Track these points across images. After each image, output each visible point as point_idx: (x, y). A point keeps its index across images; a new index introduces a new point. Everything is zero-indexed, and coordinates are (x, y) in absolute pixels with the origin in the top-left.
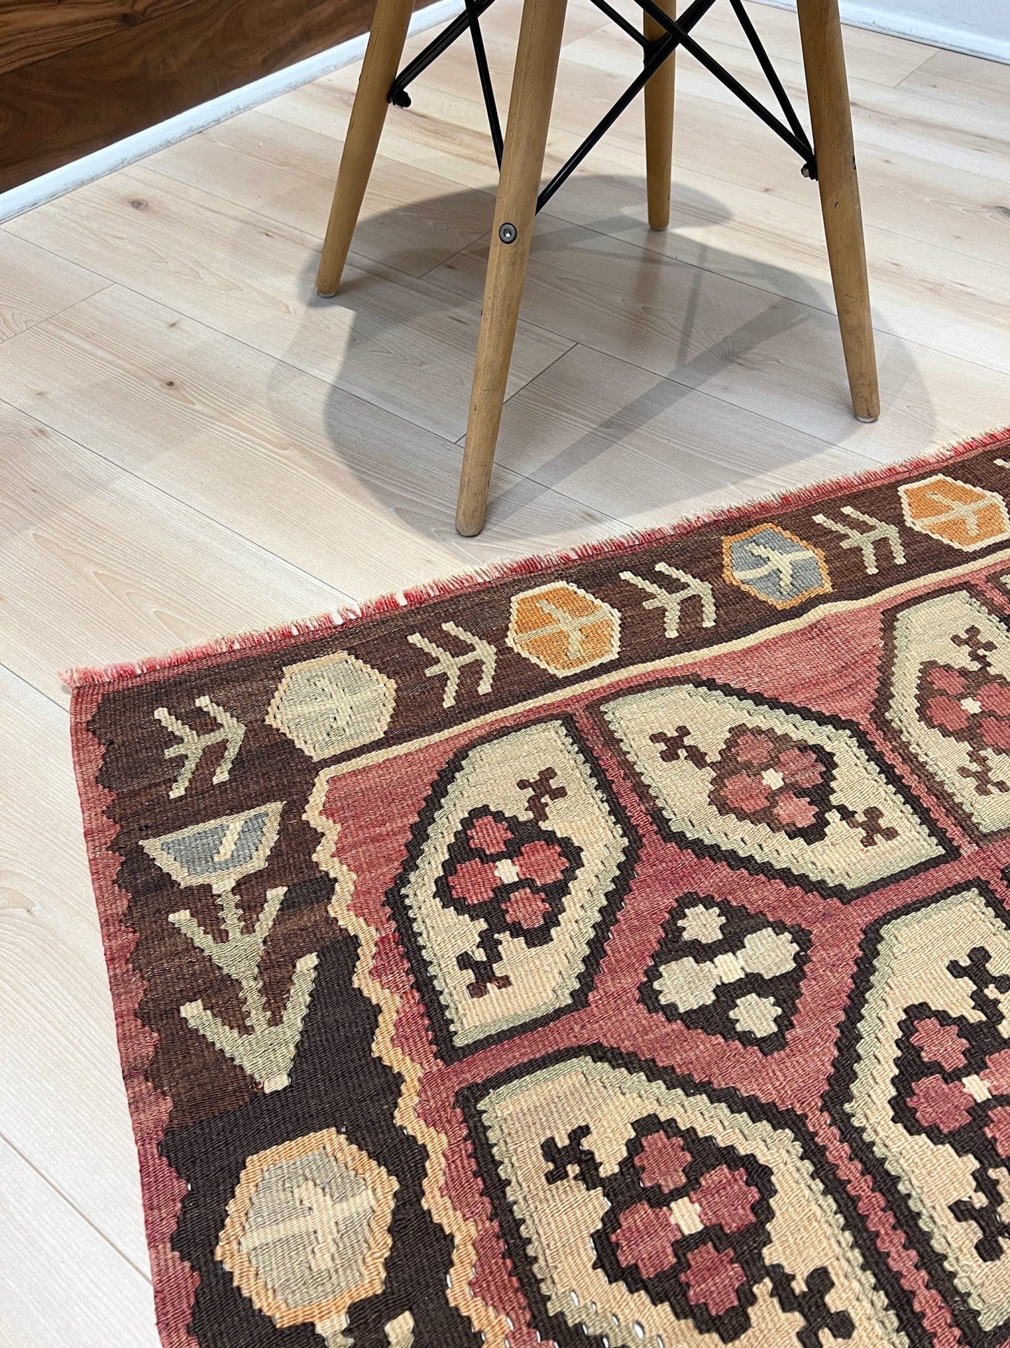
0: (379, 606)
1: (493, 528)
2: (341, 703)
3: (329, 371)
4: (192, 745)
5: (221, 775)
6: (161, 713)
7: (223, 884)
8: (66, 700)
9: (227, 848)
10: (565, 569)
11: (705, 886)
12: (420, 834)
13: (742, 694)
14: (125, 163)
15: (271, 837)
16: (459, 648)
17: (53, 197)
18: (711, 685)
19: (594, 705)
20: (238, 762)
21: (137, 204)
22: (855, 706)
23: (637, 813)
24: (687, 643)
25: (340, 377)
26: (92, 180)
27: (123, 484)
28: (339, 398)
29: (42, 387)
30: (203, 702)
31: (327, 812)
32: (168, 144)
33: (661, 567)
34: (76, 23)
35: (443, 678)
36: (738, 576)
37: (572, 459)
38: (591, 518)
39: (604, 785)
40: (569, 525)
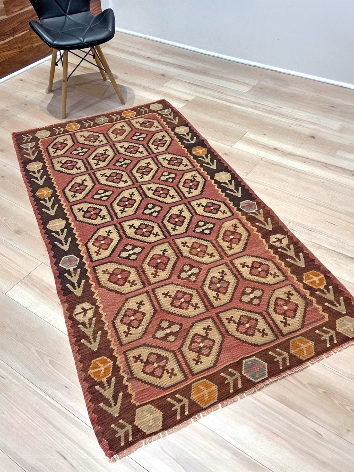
0: (50, 126)
1: (67, 118)
2: (44, 134)
3: (48, 102)
4: (26, 138)
5: (29, 140)
6: (23, 136)
7: (29, 148)
8: (12, 135)
9: (29, 145)
10: (75, 121)
11: (80, 146)
12: (50, 144)
13: (92, 132)
14: (19, 74)
15: (34, 144)
16: (59, 129)
17: (8, 80)
18: (89, 131)
19: (74, 134)
20: (31, 139)
21: (21, 80)
22: (105, 133)
23: (75, 141)
24: (87, 128)
25: (50, 102)
26: (14, 77)
27: (19, 116)
28: (49, 105)
29: (7, 105)
30: (28, 135)
31: (41, 142)
32: (27, 70)
33: (88, 121)
34: (12, 53)
35: (57, 132)
36: (96, 121)
37: (81, 110)
38: (81, 116)
39: (73, 139)
40: (78, 117)
